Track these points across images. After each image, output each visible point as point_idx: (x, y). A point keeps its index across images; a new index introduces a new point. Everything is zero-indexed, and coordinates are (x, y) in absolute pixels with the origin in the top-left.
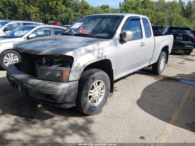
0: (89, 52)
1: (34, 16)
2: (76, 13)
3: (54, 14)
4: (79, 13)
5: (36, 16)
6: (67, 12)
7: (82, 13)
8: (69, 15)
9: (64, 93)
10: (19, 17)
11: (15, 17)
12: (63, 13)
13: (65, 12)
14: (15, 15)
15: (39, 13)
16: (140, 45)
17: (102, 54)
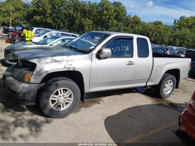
0: (56, 61)
1: (88, 28)
2: (126, 28)
3: (106, 28)
4: (129, 27)
5: (89, 28)
6: (117, 26)
7: (132, 27)
8: (119, 29)
9: (23, 91)
10: (75, 28)
11: (71, 27)
12: (114, 26)
13: (115, 26)
14: (73, 25)
15: (92, 25)
16: (127, 63)
17: (71, 65)
